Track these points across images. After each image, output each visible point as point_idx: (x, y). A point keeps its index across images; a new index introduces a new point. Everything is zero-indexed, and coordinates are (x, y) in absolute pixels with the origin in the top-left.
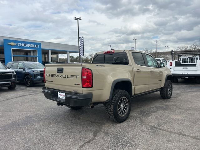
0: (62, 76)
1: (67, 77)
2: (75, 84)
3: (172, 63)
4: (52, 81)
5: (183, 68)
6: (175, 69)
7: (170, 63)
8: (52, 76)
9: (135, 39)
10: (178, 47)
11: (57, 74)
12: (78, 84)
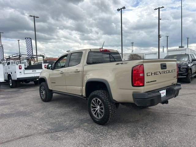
0: (165, 72)
1: (169, 72)
2: (174, 77)
3: (21, 66)
4: (155, 81)
5: (33, 71)
6: (25, 73)
7: (19, 66)
8: (155, 74)
11: (161, 70)
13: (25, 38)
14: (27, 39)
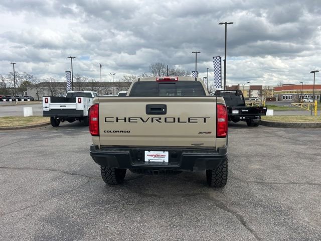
0: (162, 120)
1: (177, 120)
2: (200, 133)
8: (128, 120)
9: (72, 58)
10: (125, 77)
12: (206, 133)
13: (214, 57)
14: (215, 58)
